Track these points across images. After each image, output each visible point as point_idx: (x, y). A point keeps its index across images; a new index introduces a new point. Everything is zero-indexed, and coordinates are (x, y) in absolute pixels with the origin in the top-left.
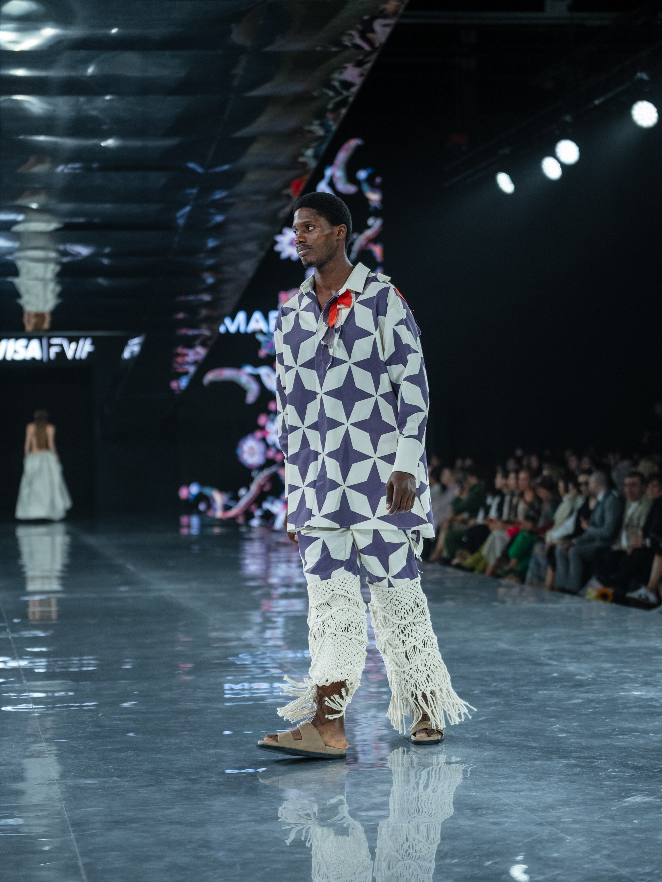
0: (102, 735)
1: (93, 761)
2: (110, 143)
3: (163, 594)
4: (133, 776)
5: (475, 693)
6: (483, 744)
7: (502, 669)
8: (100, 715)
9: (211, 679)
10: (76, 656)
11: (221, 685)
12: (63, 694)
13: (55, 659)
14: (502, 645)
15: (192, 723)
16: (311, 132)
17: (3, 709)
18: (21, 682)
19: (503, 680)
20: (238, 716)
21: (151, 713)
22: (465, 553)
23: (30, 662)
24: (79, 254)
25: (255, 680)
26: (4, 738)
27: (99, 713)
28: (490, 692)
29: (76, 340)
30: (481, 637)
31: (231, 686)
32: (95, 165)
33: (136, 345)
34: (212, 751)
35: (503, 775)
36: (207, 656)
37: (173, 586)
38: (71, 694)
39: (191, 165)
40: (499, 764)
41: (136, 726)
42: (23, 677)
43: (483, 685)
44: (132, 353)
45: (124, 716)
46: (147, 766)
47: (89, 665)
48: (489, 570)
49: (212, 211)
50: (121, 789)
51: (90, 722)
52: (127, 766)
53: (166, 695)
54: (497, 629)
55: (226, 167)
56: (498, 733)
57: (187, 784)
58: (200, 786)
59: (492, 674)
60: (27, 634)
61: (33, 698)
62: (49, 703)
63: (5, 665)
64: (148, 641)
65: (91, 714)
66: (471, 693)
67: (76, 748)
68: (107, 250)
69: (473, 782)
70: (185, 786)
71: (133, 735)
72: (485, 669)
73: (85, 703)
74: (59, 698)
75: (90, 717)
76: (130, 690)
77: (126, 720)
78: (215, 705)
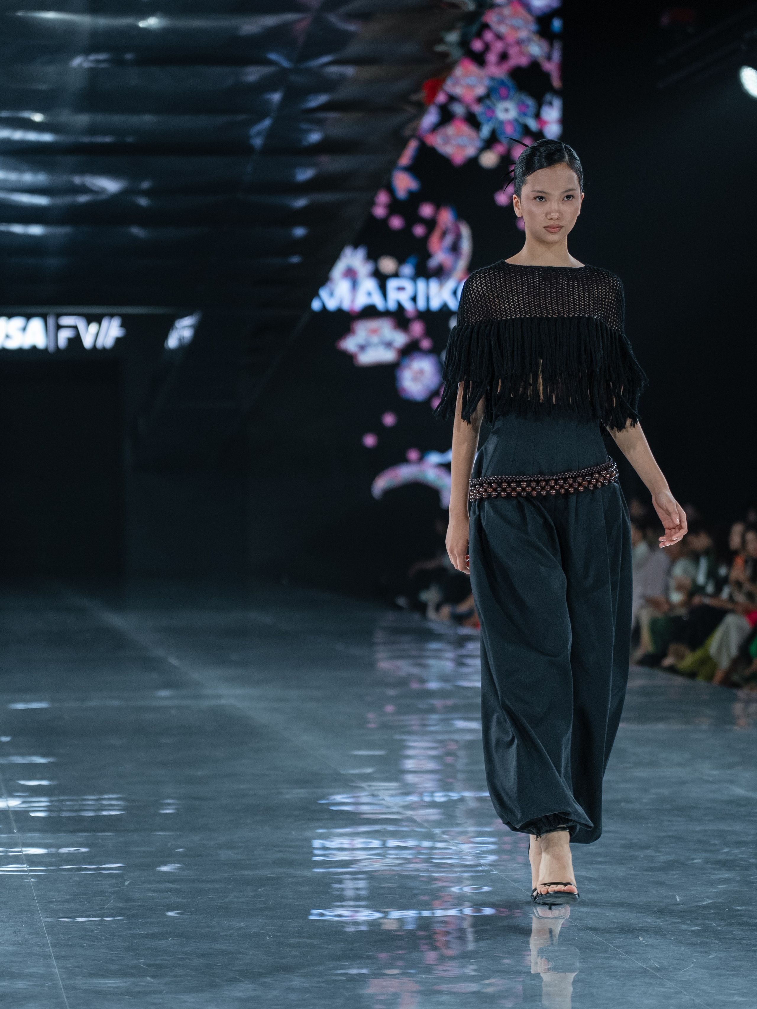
0: (129, 913)
1: (116, 951)
2: (152, 22)
3: (223, 702)
4: (175, 976)
5: (695, 863)
6: (708, 940)
7: (738, 827)
8: (126, 883)
9: (293, 833)
10: (92, 793)
11: (308, 841)
12: (71, 850)
13: (61, 798)
14: (739, 791)
15: (264, 899)
18: (10, 831)
19: (739, 844)
22: (683, 649)
23: (24, 802)
24: (102, 191)
27: (125, 880)
28: (718, 862)
29: (97, 319)
30: (705, 778)
31: (323, 844)
32: (129, 56)
33: (186, 329)
35: (738, 989)
36: (288, 797)
37: (238, 691)
38: (83, 850)
39: (273, 56)
40: (732, 973)
41: (180, 900)
42: (14, 824)
43: (707, 851)
44: (181, 339)
45: (162, 886)
46: (197, 962)
47: (111, 807)
48: (719, 675)
49: (304, 126)
50: (156, 996)
51: (110, 893)
52: (166, 960)
53: (225, 855)
54: (731, 766)
55: (326, 59)
56: (731, 924)
57: (255, 990)
58: (275, 993)
59: (721, 835)
60: (19, 760)
61: (27, 855)
62: (51, 864)
64: (200, 773)
65: (113, 881)
66: (689, 862)
67: (92, 931)
68: (145, 185)
69: (691, 999)
70: (252, 994)
71: (176, 915)
72: (711, 827)
73: (104, 864)
74: (65, 855)
75: (112, 885)
76: (171, 845)
77: (166, 890)
78: (299, 872)
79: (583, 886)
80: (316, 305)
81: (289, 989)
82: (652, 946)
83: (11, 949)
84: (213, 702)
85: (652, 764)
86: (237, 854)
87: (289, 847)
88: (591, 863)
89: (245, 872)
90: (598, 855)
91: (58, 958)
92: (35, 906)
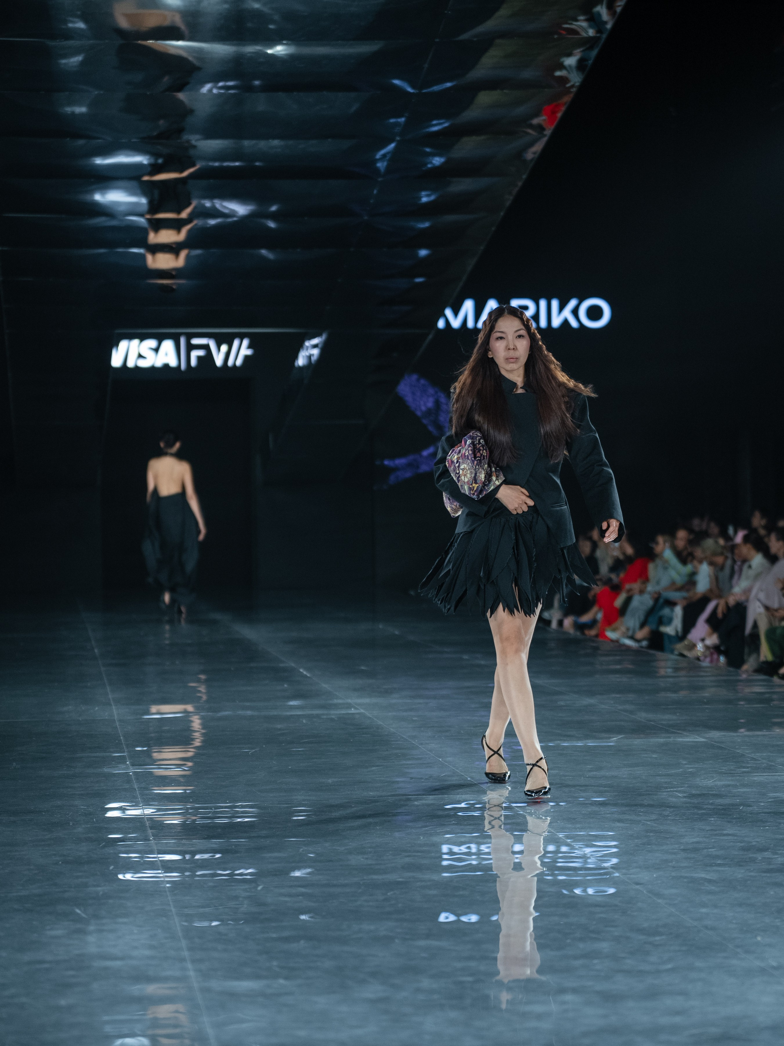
0: (263, 917)
1: (249, 954)
2: (279, 50)
3: (353, 711)
4: (307, 978)
8: (259, 888)
9: (421, 838)
10: (226, 801)
11: (437, 846)
12: (206, 856)
13: (194, 805)
15: (393, 902)
16: (574, 32)
17: (121, 876)
18: (146, 838)
20: (461, 893)
21: (335, 886)
23: (159, 810)
24: (233, 214)
25: (485, 841)
26: (121, 920)
27: (259, 885)
29: (228, 340)
31: (450, 849)
33: (314, 348)
34: (422, 943)
37: (367, 700)
39: (397, 82)
41: (313, 904)
42: (149, 832)
44: (309, 358)
45: (293, 891)
46: (328, 964)
49: (428, 150)
50: (289, 997)
51: (244, 898)
52: (298, 963)
53: (356, 860)
55: (449, 85)
57: (386, 991)
58: (405, 994)
61: (162, 861)
62: (186, 870)
63: (124, 812)
64: (330, 781)
65: (247, 886)
67: (224, 935)
68: (274, 208)
70: (383, 995)
71: (310, 919)
73: (239, 869)
74: (200, 861)
75: (245, 890)
76: (303, 851)
77: (298, 895)
78: (428, 876)
79: (703, 888)
80: (441, 324)
81: (418, 990)
82: (770, 945)
83: (148, 953)
84: (343, 712)
85: (769, 768)
86: (367, 859)
87: (418, 852)
88: (711, 865)
89: (375, 877)
90: (717, 857)
91: (193, 961)
92: (171, 911)
